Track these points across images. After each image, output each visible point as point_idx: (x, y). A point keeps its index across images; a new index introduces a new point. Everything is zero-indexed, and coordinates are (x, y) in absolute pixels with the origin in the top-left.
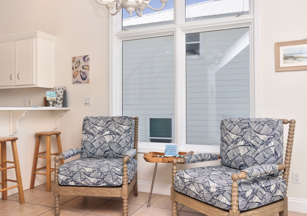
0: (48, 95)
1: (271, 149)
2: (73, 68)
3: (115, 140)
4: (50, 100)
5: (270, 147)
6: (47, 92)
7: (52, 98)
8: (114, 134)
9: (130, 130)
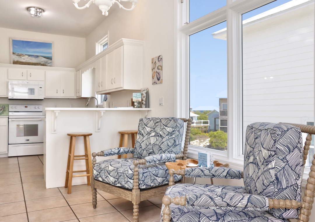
0: (134, 96)
1: (270, 173)
2: (152, 70)
3: (157, 143)
4: (135, 101)
5: (270, 169)
6: (133, 94)
7: (137, 99)
8: (158, 136)
9: (174, 132)
